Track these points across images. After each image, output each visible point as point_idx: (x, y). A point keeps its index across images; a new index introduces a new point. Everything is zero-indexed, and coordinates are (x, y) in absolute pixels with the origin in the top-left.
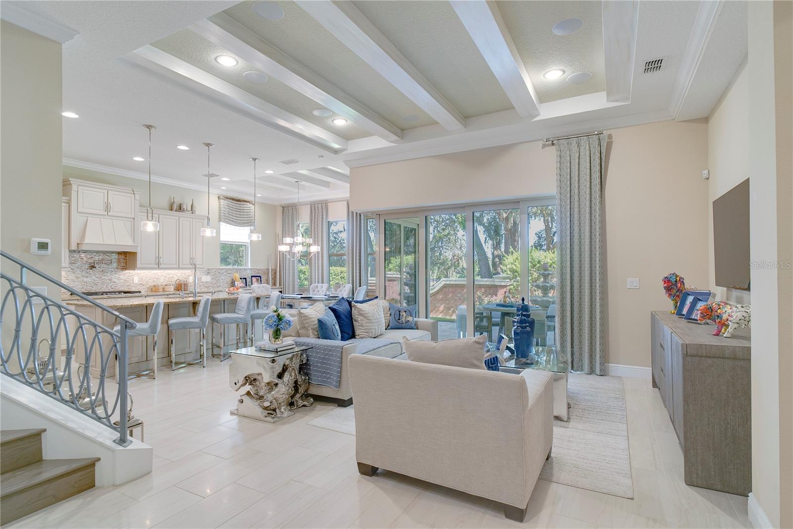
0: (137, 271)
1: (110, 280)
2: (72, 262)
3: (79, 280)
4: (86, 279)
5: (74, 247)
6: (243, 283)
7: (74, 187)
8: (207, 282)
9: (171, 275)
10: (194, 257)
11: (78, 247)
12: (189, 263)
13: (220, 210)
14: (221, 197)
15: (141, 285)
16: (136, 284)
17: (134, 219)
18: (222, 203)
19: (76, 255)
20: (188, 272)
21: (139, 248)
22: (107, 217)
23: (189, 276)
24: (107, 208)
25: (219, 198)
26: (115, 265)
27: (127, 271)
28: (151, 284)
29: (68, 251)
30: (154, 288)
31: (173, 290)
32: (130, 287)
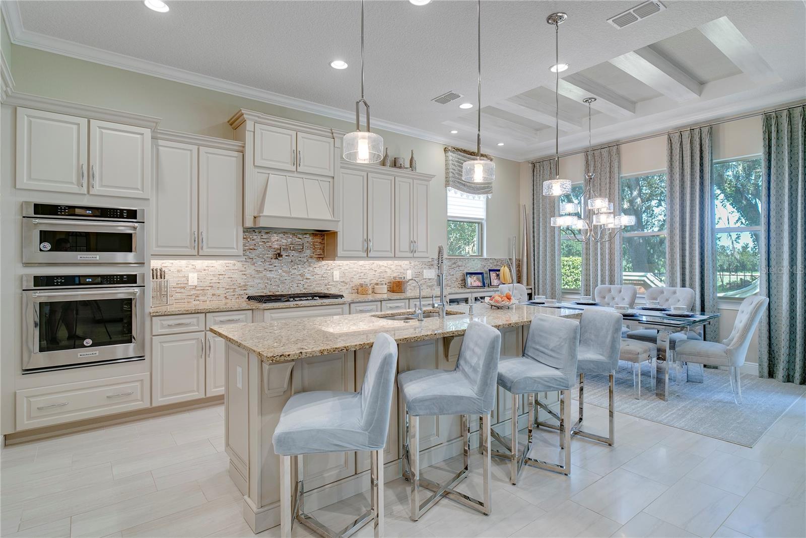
0: (338, 262)
1: (302, 275)
2: (251, 247)
3: (261, 275)
4: (269, 275)
5: (249, 223)
6: (479, 281)
7: (249, 125)
8: (430, 279)
9: (383, 268)
10: (415, 239)
11: (255, 222)
12: (408, 250)
13: (447, 169)
14: (450, 148)
15: (343, 284)
16: (337, 281)
17: (333, 178)
18: (451, 158)
19: (256, 237)
20: (405, 263)
21: (340, 223)
22: (295, 175)
24: (296, 161)
25: (446, 150)
26: (308, 252)
27: (324, 262)
28: (357, 281)
29: (241, 230)
30: (360, 289)
31: (386, 291)
32: (328, 287)
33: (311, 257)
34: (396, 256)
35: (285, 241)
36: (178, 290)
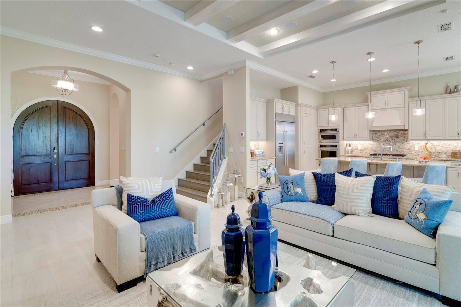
0: (417, 142)
15: (420, 152)
22: (387, 109)
24: (387, 105)
27: (410, 142)
29: (368, 131)
32: (412, 153)
33: (403, 140)
34: (446, 139)
35: (391, 134)
36: (356, 150)
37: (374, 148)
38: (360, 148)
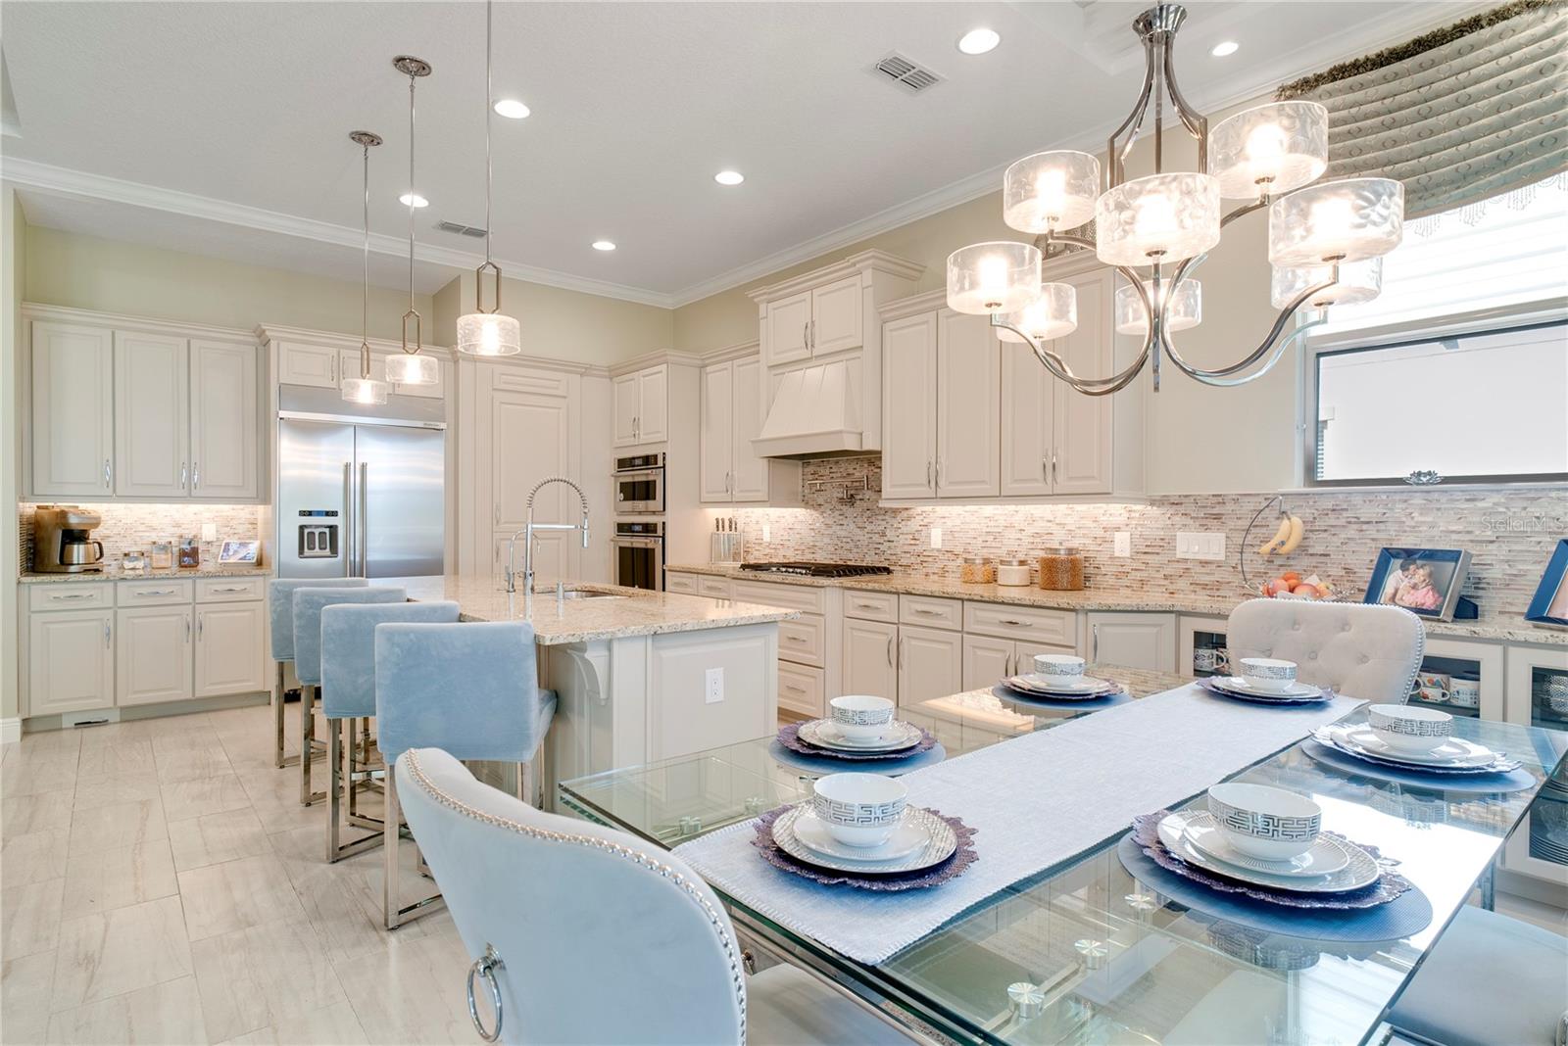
0: (940, 510)
8: (1204, 563)
15: (951, 556)
16: (938, 550)
17: (862, 347)
22: (814, 363)
23: (1118, 529)
32: (922, 559)
34: (1003, 493)
37: (810, 541)
38: (769, 540)
